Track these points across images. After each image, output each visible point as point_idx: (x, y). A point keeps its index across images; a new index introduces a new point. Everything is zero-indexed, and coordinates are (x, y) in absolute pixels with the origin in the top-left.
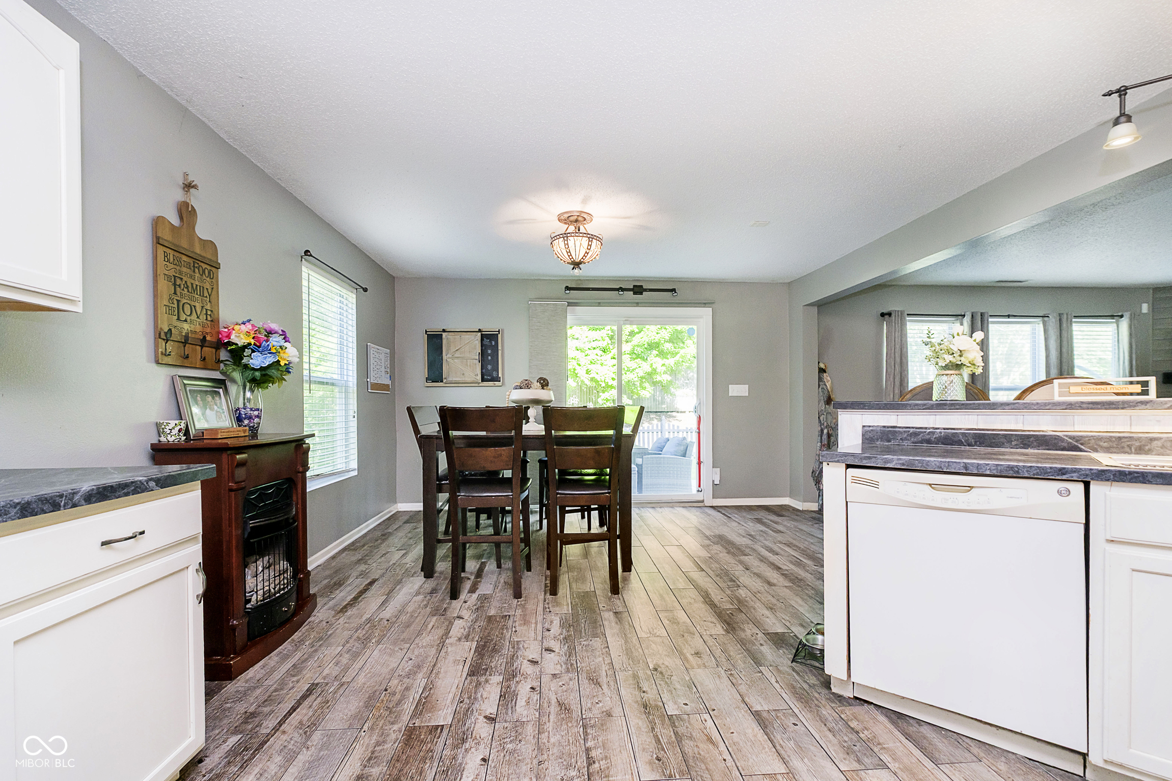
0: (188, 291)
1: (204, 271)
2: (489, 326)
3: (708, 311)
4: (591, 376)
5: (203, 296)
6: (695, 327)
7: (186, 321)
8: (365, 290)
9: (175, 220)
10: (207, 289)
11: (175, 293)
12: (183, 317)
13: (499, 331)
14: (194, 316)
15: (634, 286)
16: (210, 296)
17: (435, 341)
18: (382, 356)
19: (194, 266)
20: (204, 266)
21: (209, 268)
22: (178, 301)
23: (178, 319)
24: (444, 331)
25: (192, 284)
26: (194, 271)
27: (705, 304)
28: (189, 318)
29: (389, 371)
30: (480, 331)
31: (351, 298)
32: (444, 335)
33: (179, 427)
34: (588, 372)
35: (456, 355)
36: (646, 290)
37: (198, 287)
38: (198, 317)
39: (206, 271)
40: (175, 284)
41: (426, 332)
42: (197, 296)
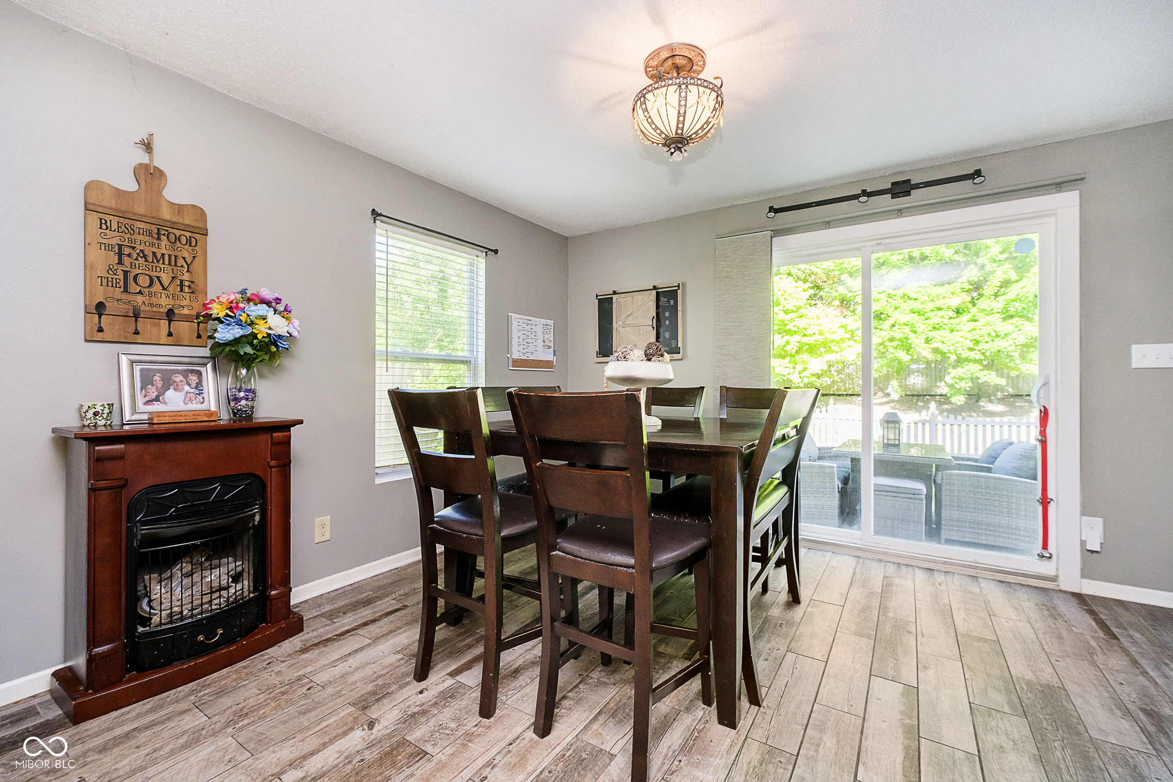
0: (146, 260)
1: (178, 239)
2: (665, 281)
4: (933, 346)
5: (176, 265)
7: (140, 293)
8: (496, 252)
9: (130, 185)
10: (184, 258)
11: (120, 262)
12: (133, 288)
13: (678, 286)
14: (157, 287)
15: (892, 184)
16: (188, 266)
17: (605, 306)
18: (539, 329)
19: (158, 233)
20: (178, 233)
21: (188, 234)
22: (126, 273)
23: (126, 290)
24: (615, 293)
25: (154, 253)
26: (159, 239)
28: (146, 291)
29: (552, 345)
30: (655, 288)
31: (481, 262)
32: (615, 297)
33: (94, 410)
34: (927, 341)
35: (628, 322)
36: (917, 186)
37: (166, 257)
38: (164, 289)
39: (184, 240)
40: (120, 254)
41: (597, 296)
42: (162, 266)
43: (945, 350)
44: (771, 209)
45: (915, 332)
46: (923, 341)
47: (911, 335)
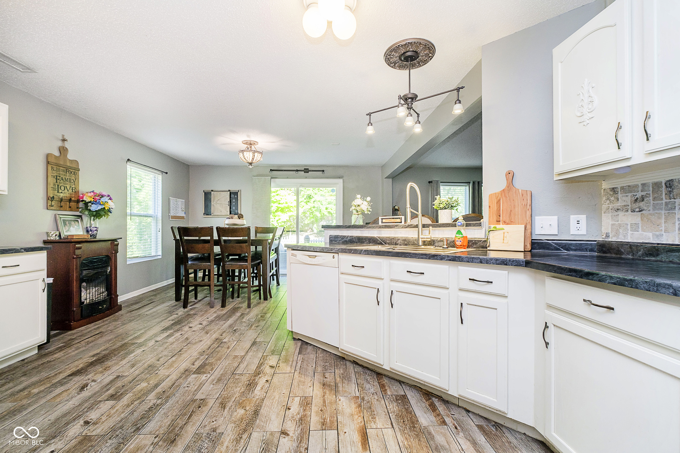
0: (63, 181)
1: (71, 173)
2: (234, 189)
3: (341, 181)
5: (71, 182)
6: (335, 189)
7: (62, 193)
8: (167, 173)
9: (57, 154)
10: (73, 179)
11: (57, 182)
12: (60, 191)
13: (238, 191)
14: (66, 190)
15: (305, 169)
16: (74, 182)
17: (207, 195)
18: (180, 203)
19: (66, 171)
20: (72, 170)
21: (74, 171)
22: (58, 185)
23: (58, 192)
24: (212, 191)
25: (65, 178)
26: (66, 173)
27: (340, 178)
28: (63, 192)
29: (184, 210)
30: (229, 191)
31: (160, 177)
32: (212, 192)
33: (56, 234)
35: (218, 202)
36: (310, 171)
37: (68, 179)
38: (68, 191)
39: (73, 173)
40: (56, 179)
41: (204, 191)
42: (67, 183)
43: (332, 213)
44: (271, 170)
45: (322, 205)
46: (325, 208)
47: (321, 206)
